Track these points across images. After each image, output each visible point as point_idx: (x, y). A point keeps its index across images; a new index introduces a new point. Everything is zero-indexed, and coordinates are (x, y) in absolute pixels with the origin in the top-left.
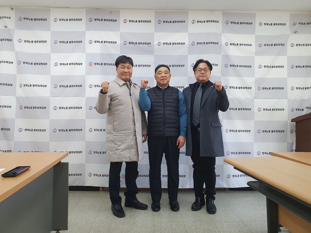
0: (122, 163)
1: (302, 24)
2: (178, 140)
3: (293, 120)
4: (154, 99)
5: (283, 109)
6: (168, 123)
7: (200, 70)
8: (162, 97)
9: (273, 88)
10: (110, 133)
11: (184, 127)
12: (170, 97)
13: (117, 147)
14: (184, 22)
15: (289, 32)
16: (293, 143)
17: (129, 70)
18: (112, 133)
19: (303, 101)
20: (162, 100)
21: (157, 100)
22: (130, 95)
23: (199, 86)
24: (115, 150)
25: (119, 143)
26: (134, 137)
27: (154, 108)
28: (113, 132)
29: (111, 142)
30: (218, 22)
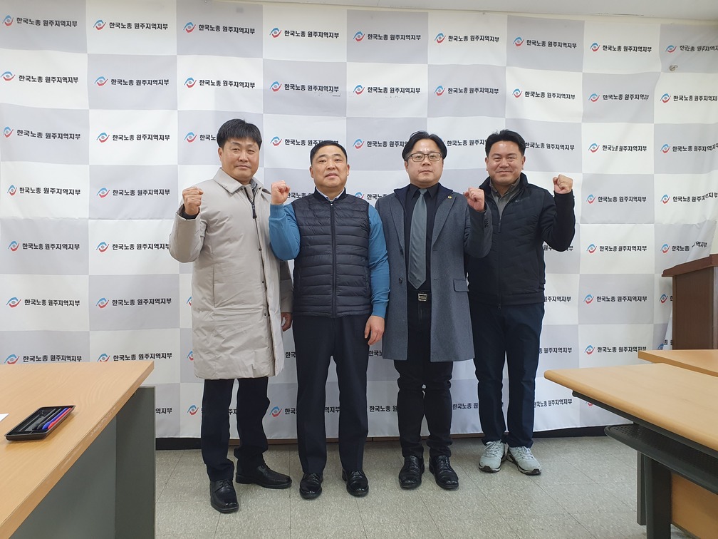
0: (232, 381)
1: (687, 48)
2: (368, 324)
3: (666, 273)
4: (310, 225)
5: (645, 248)
6: (343, 284)
7: (419, 157)
8: (329, 221)
9: (621, 199)
10: (203, 310)
11: (383, 295)
12: (349, 221)
13: (223, 343)
14: (419, 37)
15: (658, 67)
16: (665, 326)
17: (250, 156)
18: (210, 310)
19: (687, 228)
20: (329, 228)
21: (319, 229)
22: (255, 217)
23: (417, 194)
24: (217, 350)
25: (226, 334)
26: (264, 319)
27: (310, 247)
28: (213, 308)
29: (206, 333)
30: (497, 39)
